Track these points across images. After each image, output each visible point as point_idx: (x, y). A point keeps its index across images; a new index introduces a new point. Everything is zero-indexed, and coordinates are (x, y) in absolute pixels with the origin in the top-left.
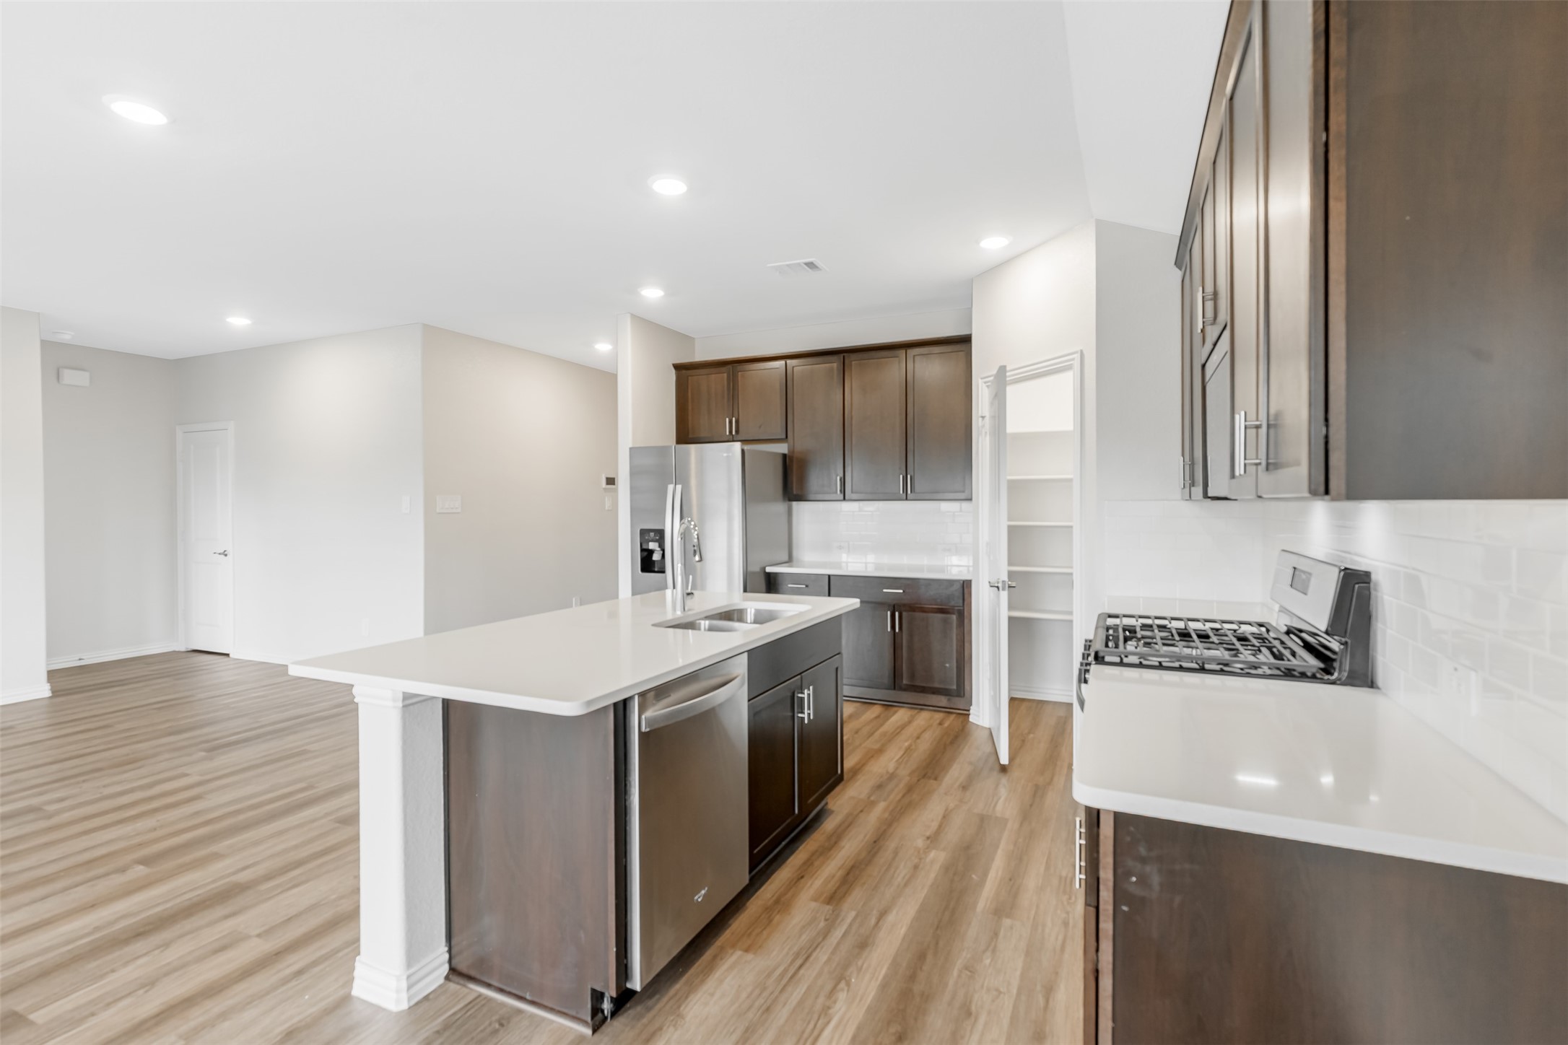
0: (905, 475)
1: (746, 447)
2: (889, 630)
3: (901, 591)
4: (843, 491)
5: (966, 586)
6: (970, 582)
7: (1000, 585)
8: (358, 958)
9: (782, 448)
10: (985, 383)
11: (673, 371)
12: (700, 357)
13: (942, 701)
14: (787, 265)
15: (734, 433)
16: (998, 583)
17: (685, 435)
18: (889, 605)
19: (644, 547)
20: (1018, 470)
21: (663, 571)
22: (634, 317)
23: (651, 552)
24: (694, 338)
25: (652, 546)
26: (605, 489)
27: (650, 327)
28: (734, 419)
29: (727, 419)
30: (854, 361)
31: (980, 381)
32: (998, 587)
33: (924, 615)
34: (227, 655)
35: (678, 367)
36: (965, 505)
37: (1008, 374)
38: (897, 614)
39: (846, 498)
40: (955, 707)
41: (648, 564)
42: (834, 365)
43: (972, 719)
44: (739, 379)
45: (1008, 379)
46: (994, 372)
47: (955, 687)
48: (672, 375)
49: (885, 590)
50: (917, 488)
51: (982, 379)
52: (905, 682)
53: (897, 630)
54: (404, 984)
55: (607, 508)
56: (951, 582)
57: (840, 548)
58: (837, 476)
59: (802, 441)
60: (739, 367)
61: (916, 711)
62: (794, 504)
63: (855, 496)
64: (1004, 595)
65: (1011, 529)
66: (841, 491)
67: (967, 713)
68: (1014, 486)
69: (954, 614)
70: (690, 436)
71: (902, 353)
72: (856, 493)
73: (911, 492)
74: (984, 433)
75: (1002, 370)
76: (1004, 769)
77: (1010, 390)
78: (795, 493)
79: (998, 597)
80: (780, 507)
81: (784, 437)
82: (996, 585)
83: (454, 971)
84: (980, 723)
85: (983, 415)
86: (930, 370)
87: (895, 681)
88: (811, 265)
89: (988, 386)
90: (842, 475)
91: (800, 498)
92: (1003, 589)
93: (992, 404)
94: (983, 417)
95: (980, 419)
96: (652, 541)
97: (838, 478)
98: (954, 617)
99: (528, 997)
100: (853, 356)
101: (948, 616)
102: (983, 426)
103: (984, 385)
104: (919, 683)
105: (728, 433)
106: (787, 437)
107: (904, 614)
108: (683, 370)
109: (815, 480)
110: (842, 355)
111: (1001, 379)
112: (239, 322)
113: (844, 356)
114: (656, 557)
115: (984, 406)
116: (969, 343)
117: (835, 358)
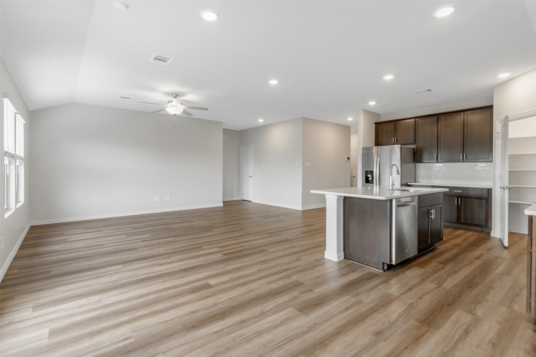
0: (463, 153)
1: (402, 146)
2: (456, 203)
3: (461, 191)
4: (437, 159)
5: (489, 191)
6: (491, 189)
7: (505, 188)
8: (325, 251)
9: (414, 146)
10: (499, 121)
11: (374, 124)
12: (382, 120)
13: (479, 229)
14: (420, 91)
15: (395, 142)
16: (504, 187)
17: (378, 143)
18: (457, 196)
19: (366, 176)
20: (513, 151)
21: (372, 183)
22: (364, 110)
23: (369, 177)
24: (380, 114)
25: (369, 176)
26: (347, 161)
27: (369, 113)
28: (396, 138)
29: (393, 138)
30: (442, 118)
31: (497, 121)
32: (504, 188)
33: (471, 199)
34: (251, 201)
35: (376, 123)
36: (489, 164)
37: (509, 118)
38: (459, 199)
39: (439, 161)
40: (484, 231)
41: (367, 181)
42: (434, 119)
43: (492, 235)
44: (398, 125)
45: (509, 120)
46: (504, 117)
47: (484, 224)
48: (374, 126)
49: (454, 191)
50: (468, 157)
51: (498, 120)
52: (462, 221)
53: (459, 204)
54: (337, 257)
55: (347, 166)
56: (483, 189)
57: (435, 178)
58: (435, 154)
59: (421, 144)
60: (398, 122)
61: (466, 231)
62: (417, 164)
63: (441, 161)
64: (507, 191)
65: (511, 173)
66: (436, 159)
67: (490, 233)
68: (512, 157)
69: (484, 199)
70: (380, 144)
71: (462, 113)
72: (442, 160)
73: (465, 159)
74: (498, 138)
75: (507, 117)
76: (505, 248)
77: (510, 124)
78: (418, 160)
79: (504, 192)
80: (413, 165)
81: (414, 143)
82: (503, 187)
83: (345, 258)
84: (496, 236)
85: (498, 132)
86: (473, 118)
87: (458, 221)
88: (429, 90)
89: (500, 123)
90: (437, 154)
91: (420, 162)
92: (506, 189)
93: (502, 128)
94: (498, 133)
95: (497, 134)
96: (369, 174)
97: (435, 155)
98: (484, 201)
99: (365, 264)
100: (441, 116)
101: (482, 200)
102: (498, 136)
103: (499, 122)
104: (468, 222)
105: (393, 142)
106: (415, 143)
107: (462, 199)
108: (378, 124)
109: (425, 156)
110: (437, 116)
111: (506, 121)
112: (261, 121)
113: (438, 116)
114: (370, 179)
115: (498, 129)
116: (492, 108)
117: (434, 117)
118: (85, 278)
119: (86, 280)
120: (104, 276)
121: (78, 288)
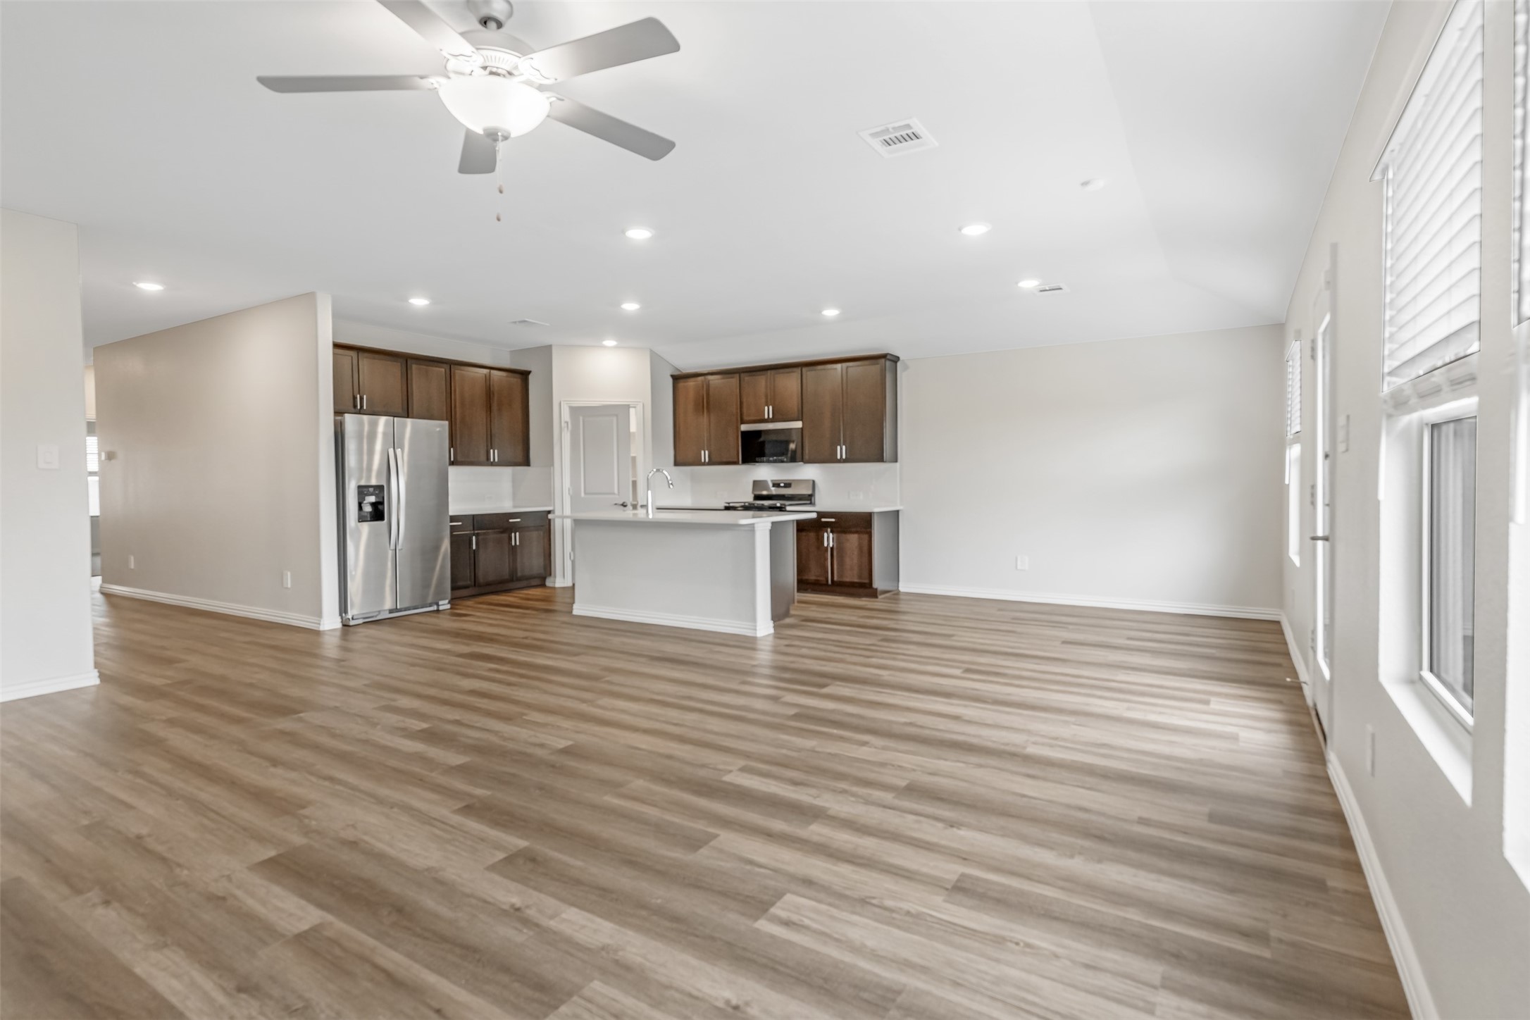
3: (519, 520)
15: (365, 408)
25: (372, 499)
28: (365, 396)
29: (359, 396)
30: (457, 371)
31: (563, 402)
38: (518, 534)
42: (444, 370)
44: (363, 363)
49: (510, 520)
52: (519, 574)
53: (518, 543)
60: (363, 354)
69: (542, 530)
71: (486, 372)
89: (569, 406)
96: (372, 495)
98: (542, 533)
100: (457, 367)
103: (566, 405)
104: (525, 574)
105: (359, 407)
113: (450, 367)
115: (566, 416)
116: (524, 375)
117: (445, 365)
118: (1126, 755)
119: (1129, 750)
120: (1086, 744)
121: (1154, 741)
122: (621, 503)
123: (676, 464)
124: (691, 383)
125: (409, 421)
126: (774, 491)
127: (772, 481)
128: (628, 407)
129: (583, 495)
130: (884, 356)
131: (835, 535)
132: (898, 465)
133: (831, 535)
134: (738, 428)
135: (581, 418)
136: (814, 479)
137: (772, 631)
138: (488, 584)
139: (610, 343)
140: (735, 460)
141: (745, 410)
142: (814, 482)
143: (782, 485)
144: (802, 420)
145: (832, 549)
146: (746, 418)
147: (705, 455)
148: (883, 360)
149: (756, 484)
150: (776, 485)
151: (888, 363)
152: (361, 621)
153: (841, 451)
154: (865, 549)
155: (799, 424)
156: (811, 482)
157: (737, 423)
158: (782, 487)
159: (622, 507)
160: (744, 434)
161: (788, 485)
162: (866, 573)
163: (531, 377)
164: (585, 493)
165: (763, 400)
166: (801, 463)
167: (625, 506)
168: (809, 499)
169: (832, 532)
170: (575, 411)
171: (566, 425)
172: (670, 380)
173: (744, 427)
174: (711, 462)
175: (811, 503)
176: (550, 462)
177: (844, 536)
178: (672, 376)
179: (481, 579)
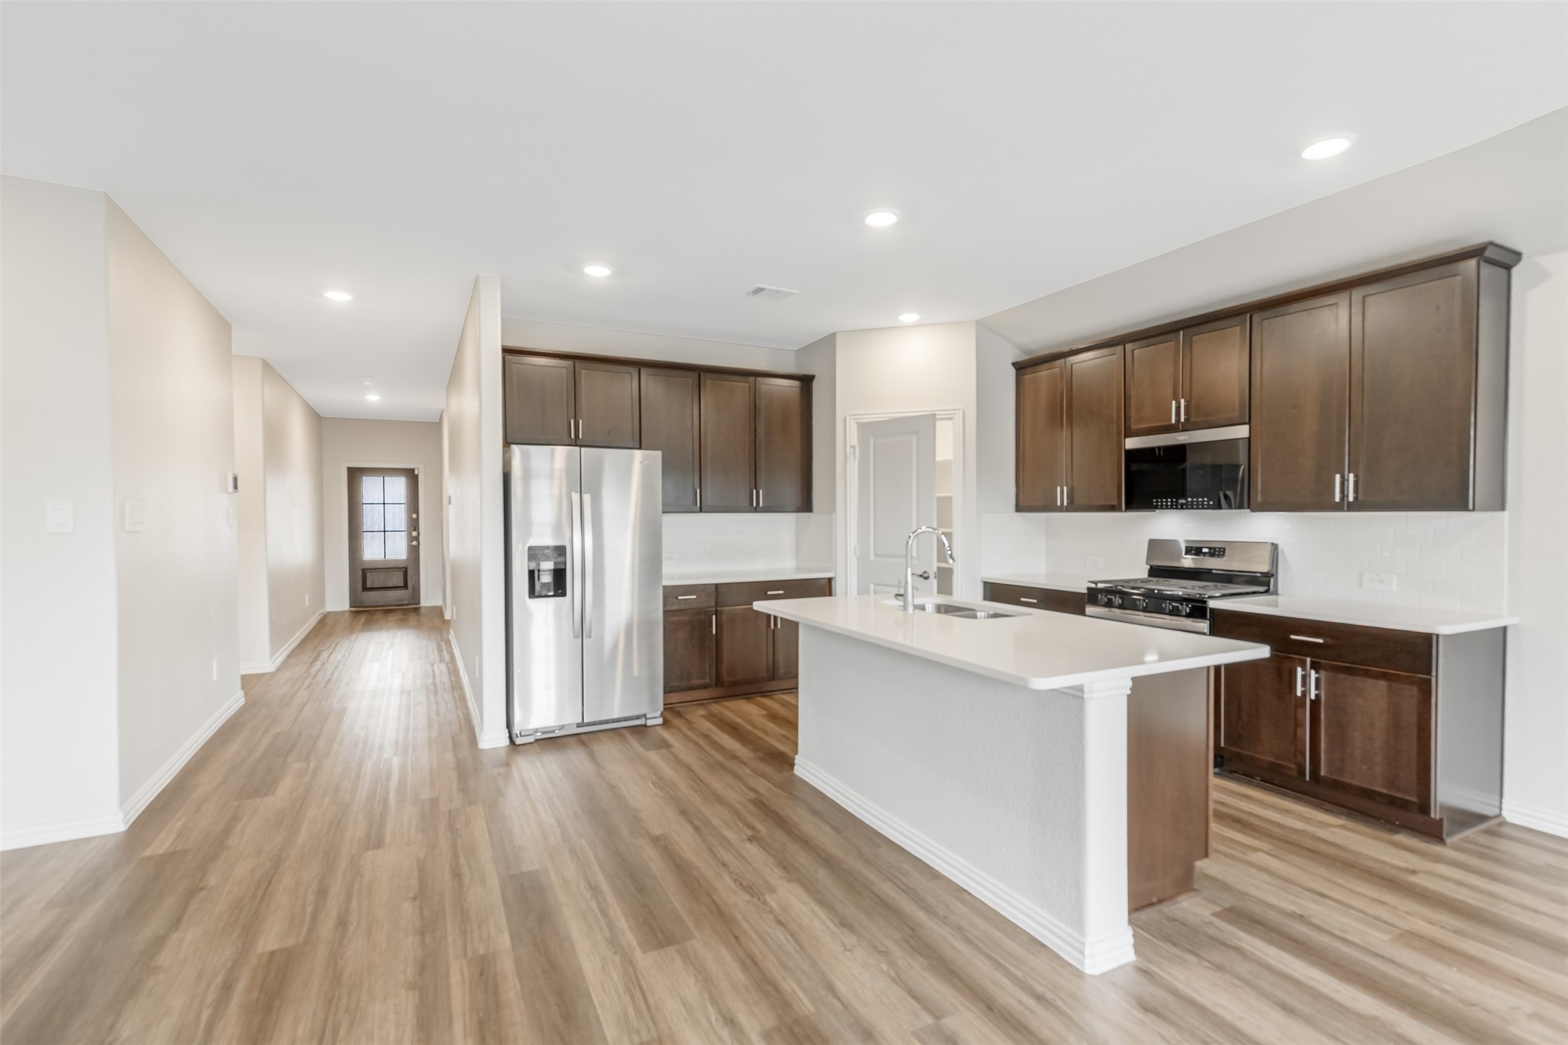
0: (754, 489)
3: (782, 592)
4: (699, 504)
5: (830, 583)
6: (832, 579)
15: (581, 437)
22: (501, 283)
25: (546, 565)
28: (581, 421)
29: (572, 421)
30: (708, 379)
31: (849, 417)
39: (703, 510)
42: (690, 380)
44: (583, 376)
49: (769, 593)
58: (694, 488)
60: (583, 364)
63: (710, 508)
71: (751, 380)
72: (711, 505)
74: (852, 459)
89: (856, 422)
90: (698, 487)
95: (849, 448)
96: (547, 559)
97: (694, 491)
100: (709, 375)
102: (852, 453)
103: (853, 421)
105: (573, 436)
106: (640, 446)
109: (671, 492)
110: (698, 372)
113: (700, 374)
114: (547, 578)
115: (853, 437)
116: (806, 382)
117: (691, 374)
122: (920, 573)
123: (1019, 508)
124: (1044, 373)
125: (638, 454)
126: (1188, 562)
127: (1187, 541)
128: (931, 419)
129: (872, 557)
130: (1477, 252)
131: (1323, 674)
132: (1506, 514)
133: (1313, 674)
134: (1120, 444)
135: (872, 439)
136: (1274, 542)
137: (1129, 956)
138: (734, 684)
139: (909, 318)
140: (1115, 503)
141: (1133, 413)
142: (1275, 547)
143: (1205, 550)
144: (1249, 423)
145: (1315, 704)
146: (1134, 427)
147: (1062, 494)
148: (1472, 263)
149: (1154, 545)
150: (1194, 550)
151: (1487, 270)
152: (531, 739)
153: (1345, 484)
154: (1410, 719)
155: (1242, 432)
156: (1269, 548)
157: (1119, 433)
158: (1205, 554)
159: (922, 579)
160: (1131, 454)
161: (1217, 551)
162: (1409, 776)
163: (815, 384)
164: (876, 555)
165: (1170, 391)
166: (1248, 511)
167: (926, 578)
168: (1263, 582)
169: (1315, 666)
170: (865, 428)
171: (852, 450)
172: (1012, 371)
173: (1131, 443)
174: (1073, 506)
175: (1267, 592)
176: (832, 509)
177: (1347, 682)
178: (1014, 364)
179: (725, 678)
